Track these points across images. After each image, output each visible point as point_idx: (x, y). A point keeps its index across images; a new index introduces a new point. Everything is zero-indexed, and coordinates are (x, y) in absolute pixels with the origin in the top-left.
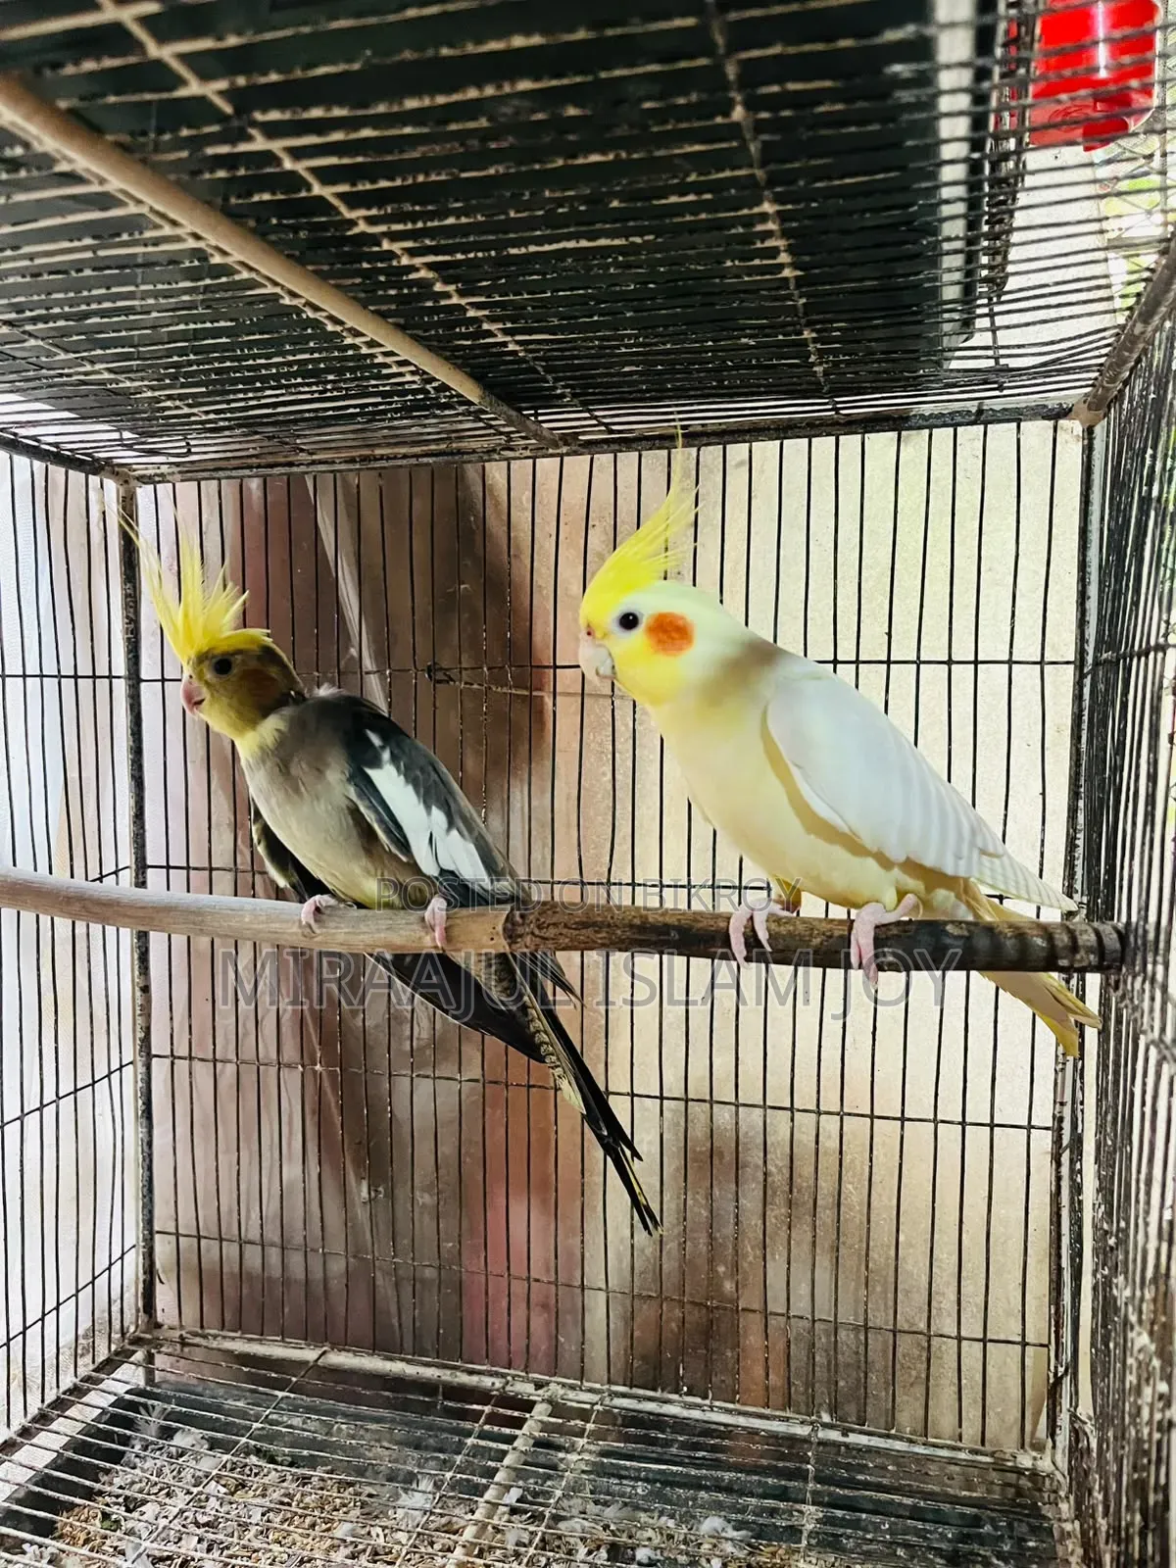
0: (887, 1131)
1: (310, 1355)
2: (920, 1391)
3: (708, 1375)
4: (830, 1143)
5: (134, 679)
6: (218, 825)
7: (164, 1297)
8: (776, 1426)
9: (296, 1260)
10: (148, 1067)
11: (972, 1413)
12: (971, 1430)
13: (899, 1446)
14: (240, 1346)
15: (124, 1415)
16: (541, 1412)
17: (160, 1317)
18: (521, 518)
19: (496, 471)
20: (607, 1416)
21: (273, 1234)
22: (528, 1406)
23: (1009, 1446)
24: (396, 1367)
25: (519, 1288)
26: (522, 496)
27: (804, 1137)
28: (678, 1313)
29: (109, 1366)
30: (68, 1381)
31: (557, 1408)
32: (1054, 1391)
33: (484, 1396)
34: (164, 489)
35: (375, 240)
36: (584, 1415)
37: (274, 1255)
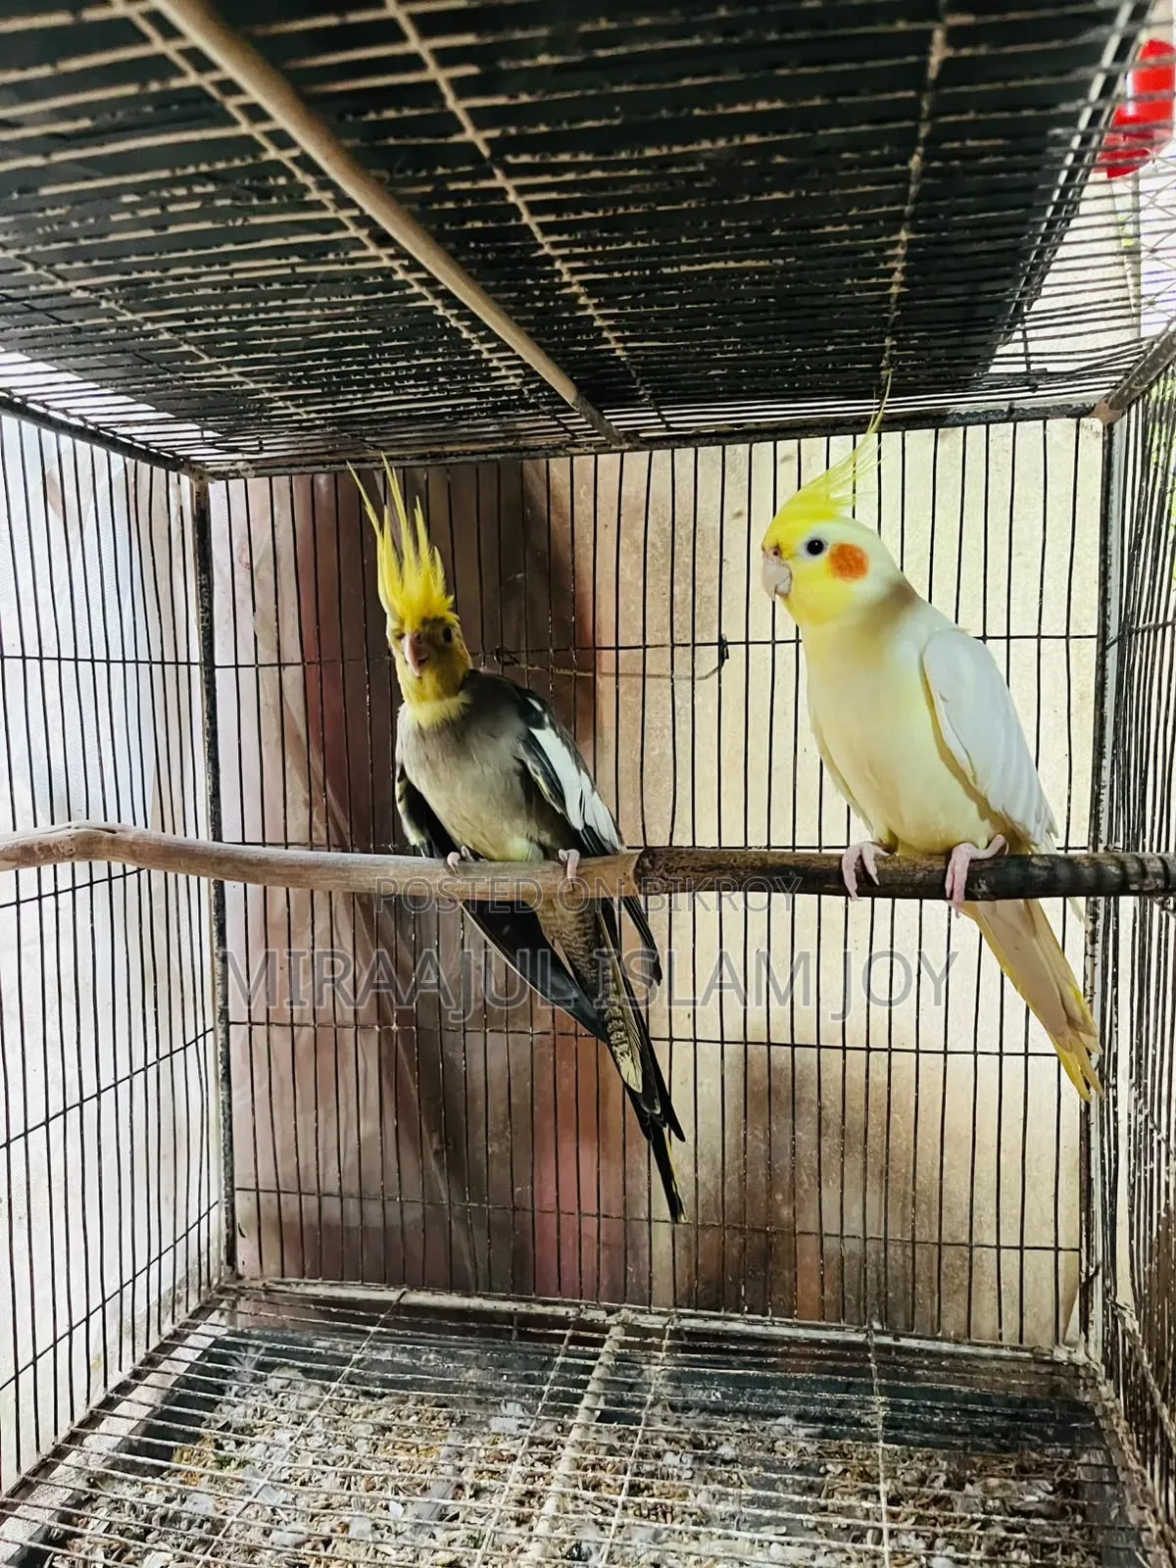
0: (931, 1064)
1: (391, 1295)
2: (962, 1298)
3: (767, 1294)
4: (879, 1077)
5: (209, 665)
6: (294, 802)
7: (246, 1250)
8: (834, 1335)
9: (373, 1210)
10: (227, 1032)
11: (1011, 1314)
12: (1010, 1331)
13: (946, 1347)
14: (322, 1290)
15: (220, 1354)
16: (617, 1333)
17: (241, 1269)
18: (584, 509)
19: (558, 467)
20: (676, 1334)
21: (351, 1185)
22: (606, 1329)
23: (1045, 1341)
24: (474, 1302)
25: (590, 1226)
26: (583, 492)
27: (856, 1072)
28: (739, 1240)
29: (203, 1311)
30: (169, 1328)
31: (630, 1329)
32: (1086, 1289)
33: (562, 1322)
34: (236, 485)
36: (660, 1334)
37: (352, 1205)
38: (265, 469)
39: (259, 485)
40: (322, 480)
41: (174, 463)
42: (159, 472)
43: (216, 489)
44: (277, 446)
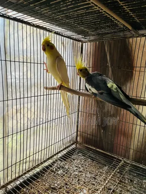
1: (94, 148)
7: (78, 138)
9: (94, 137)
10: (79, 112)
14: (86, 146)
15: (74, 150)
16: (123, 162)
17: (78, 140)
18: (134, 46)
19: (131, 40)
20: (132, 165)
21: (91, 134)
22: (121, 161)
24: (105, 152)
25: (121, 147)
26: (134, 43)
28: (143, 154)
29: (72, 144)
30: (68, 145)
31: (125, 162)
33: (115, 158)
34: (86, 43)
35: (122, 6)
36: (129, 164)
37: (91, 136)
38: (90, 41)
39: (89, 43)
40: (98, 43)
41: (79, 41)
42: (77, 42)
43: (84, 44)
44: (92, 38)
